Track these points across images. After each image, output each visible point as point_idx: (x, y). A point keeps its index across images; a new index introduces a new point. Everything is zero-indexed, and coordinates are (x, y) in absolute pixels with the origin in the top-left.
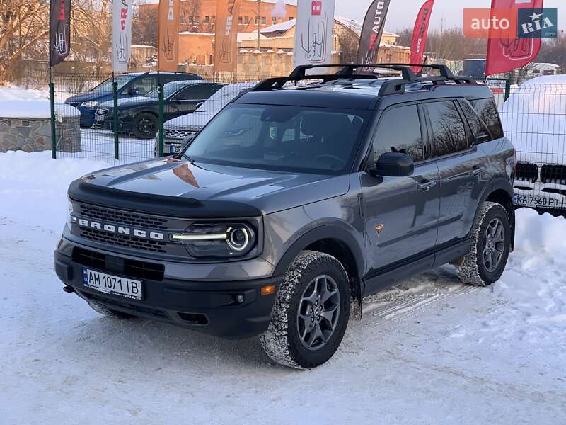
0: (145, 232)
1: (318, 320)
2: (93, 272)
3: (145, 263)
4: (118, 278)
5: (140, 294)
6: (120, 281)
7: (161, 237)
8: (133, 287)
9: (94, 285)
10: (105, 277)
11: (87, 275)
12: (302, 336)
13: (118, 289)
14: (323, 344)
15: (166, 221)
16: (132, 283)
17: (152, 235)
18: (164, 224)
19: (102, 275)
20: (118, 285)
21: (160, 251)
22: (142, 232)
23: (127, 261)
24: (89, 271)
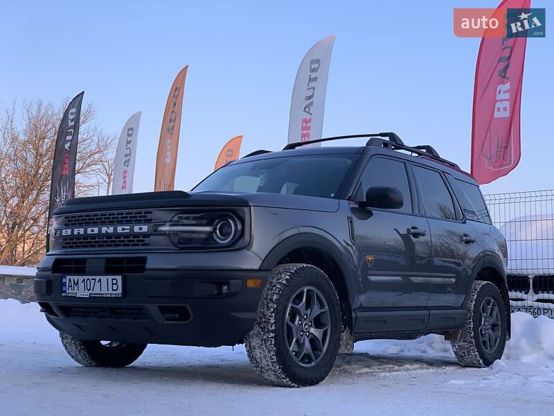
0: (129, 227)
1: (308, 336)
2: (72, 277)
3: (127, 258)
4: (98, 278)
5: (120, 291)
6: (100, 280)
7: (145, 228)
8: (113, 284)
9: (73, 292)
10: (84, 280)
11: (65, 283)
12: (290, 346)
13: (97, 290)
14: (313, 364)
15: (151, 213)
16: (113, 279)
17: (136, 229)
18: (149, 216)
19: (81, 278)
20: (97, 285)
21: (143, 245)
22: (126, 227)
23: (108, 260)
24: (68, 277)
